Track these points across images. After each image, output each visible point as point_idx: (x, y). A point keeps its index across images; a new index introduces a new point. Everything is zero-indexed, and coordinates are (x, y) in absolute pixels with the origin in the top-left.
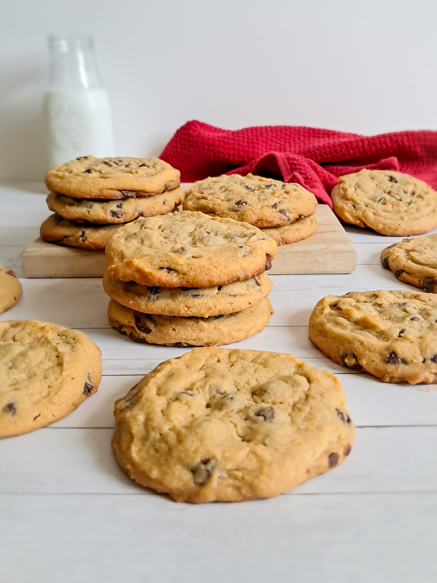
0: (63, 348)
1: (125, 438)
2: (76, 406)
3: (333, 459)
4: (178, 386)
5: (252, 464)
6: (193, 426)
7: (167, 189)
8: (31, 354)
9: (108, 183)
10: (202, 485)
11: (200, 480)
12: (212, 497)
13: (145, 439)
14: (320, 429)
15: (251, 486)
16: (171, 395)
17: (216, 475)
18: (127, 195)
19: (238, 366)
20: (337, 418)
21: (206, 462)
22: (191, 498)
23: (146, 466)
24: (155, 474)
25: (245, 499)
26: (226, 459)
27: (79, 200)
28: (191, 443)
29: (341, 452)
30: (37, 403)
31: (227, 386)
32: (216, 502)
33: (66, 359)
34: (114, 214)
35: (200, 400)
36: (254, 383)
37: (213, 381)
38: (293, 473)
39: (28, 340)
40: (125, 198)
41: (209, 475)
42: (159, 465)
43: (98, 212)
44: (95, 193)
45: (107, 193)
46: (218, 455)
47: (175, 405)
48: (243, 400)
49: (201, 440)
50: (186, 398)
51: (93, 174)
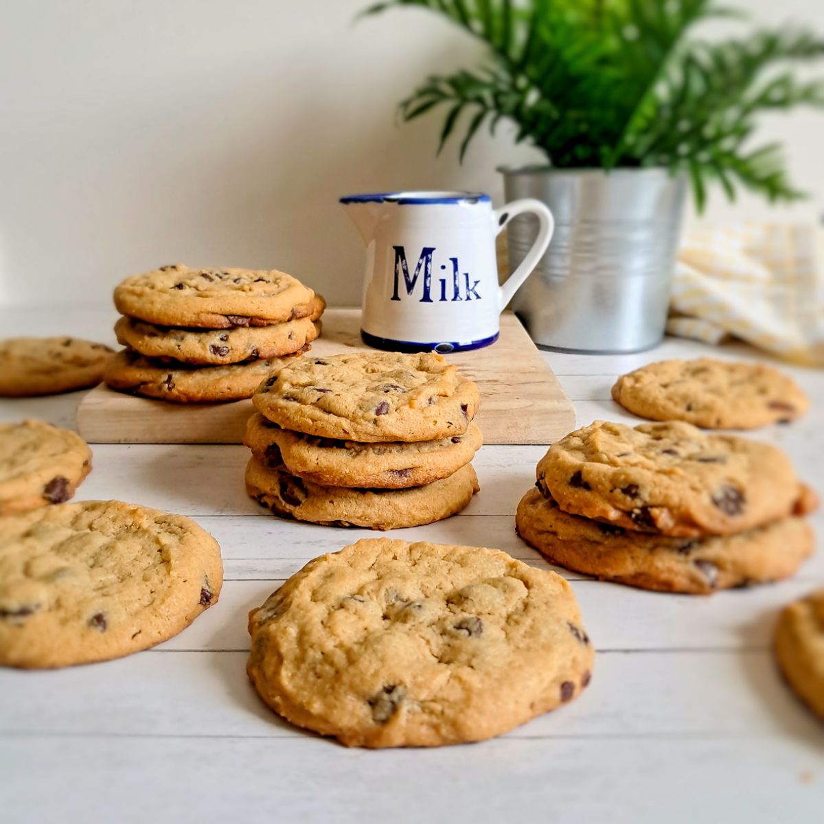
0: (166, 539)
1: (270, 660)
2: (189, 621)
3: (567, 691)
4: (341, 589)
5: (456, 694)
6: (367, 641)
7: (294, 316)
8: (121, 546)
9: (209, 305)
10: (385, 722)
11: (382, 716)
12: (399, 740)
13: (300, 660)
14: (547, 648)
15: (454, 724)
16: (332, 601)
17: (405, 709)
18: (236, 322)
19: (424, 564)
20: (570, 635)
21: (390, 690)
22: (369, 742)
23: (303, 697)
24: (317, 707)
25: (446, 743)
26: (419, 686)
27: (164, 329)
28: (368, 664)
29: (577, 681)
30: (136, 614)
31: (411, 591)
32: (404, 747)
33: (174, 553)
34: (216, 350)
35: (373, 611)
36: (449, 588)
37: (390, 584)
38: (512, 707)
39: (112, 529)
40: (233, 327)
41: (395, 708)
42: (323, 695)
43: (193, 346)
44: (189, 318)
45: (206, 319)
46: (408, 680)
47: (340, 615)
48: (435, 609)
49: (382, 660)
50: (352, 604)
51: (187, 291)
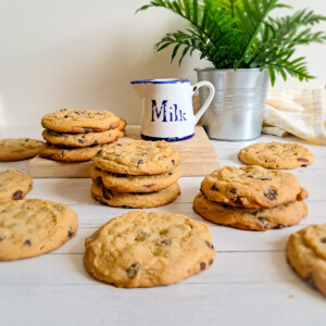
0: (56, 212)
1: (91, 255)
2: (63, 243)
3: (203, 266)
4: (120, 230)
5: (159, 267)
6: (128, 248)
7: (111, 128)
8: (38, 215)
9: (76, 124)
10: (132, 278)
11: (131, 275)
12: (137, 284)
13: (101, 256)
14: (196, 250)
15: (158, 278)
16: (116, 234)
17: (139, 273)
18: (88, 130)
19: (153, 220)
20: (205, 245)
21: (134, 266)
22: (126, 286)
23: (102, 269)
24: (107, 273)
25: (155, 286)
26: (144, 264)
27: (60, 133)
28: (126, 256)
29: (207, 262)
30: (42, 240)
31: (147, 230)
32: (140, 287)
33: (58, 218)
34: (80, 141)
35: (131, 237)
36: (161, 228)
37: (139, 227)
38: (180, 272)
39: (36, 209)
40: (87, 132)
41: (136, 272)
42: (109, 268)
43: (71, 140)
44: (69, 129)
45: (76, 129)
46: (141, 262)
47: (119, 239)
48: (155, 236)
49: (132, 255)
50: (124, 235)
51: (69, 119)
